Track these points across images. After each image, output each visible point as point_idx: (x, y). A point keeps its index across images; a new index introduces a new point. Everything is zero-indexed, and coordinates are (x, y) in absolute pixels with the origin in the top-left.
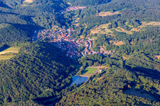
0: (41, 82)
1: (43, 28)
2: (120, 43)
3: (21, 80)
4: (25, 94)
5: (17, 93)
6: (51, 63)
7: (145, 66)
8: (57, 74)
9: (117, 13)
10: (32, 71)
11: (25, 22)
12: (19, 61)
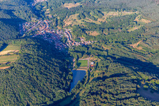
0: (51, 83)
1: (25, 21)
2: (95, 33)
3: (34, 84)
4: (41, 99)
5: (34, 99)
6: (52, 61)
7: (127, 56)
8: (61, 72)
9: (78, 4)
10: (41, 73)
11: (9, 17)
12: (26, 64)
